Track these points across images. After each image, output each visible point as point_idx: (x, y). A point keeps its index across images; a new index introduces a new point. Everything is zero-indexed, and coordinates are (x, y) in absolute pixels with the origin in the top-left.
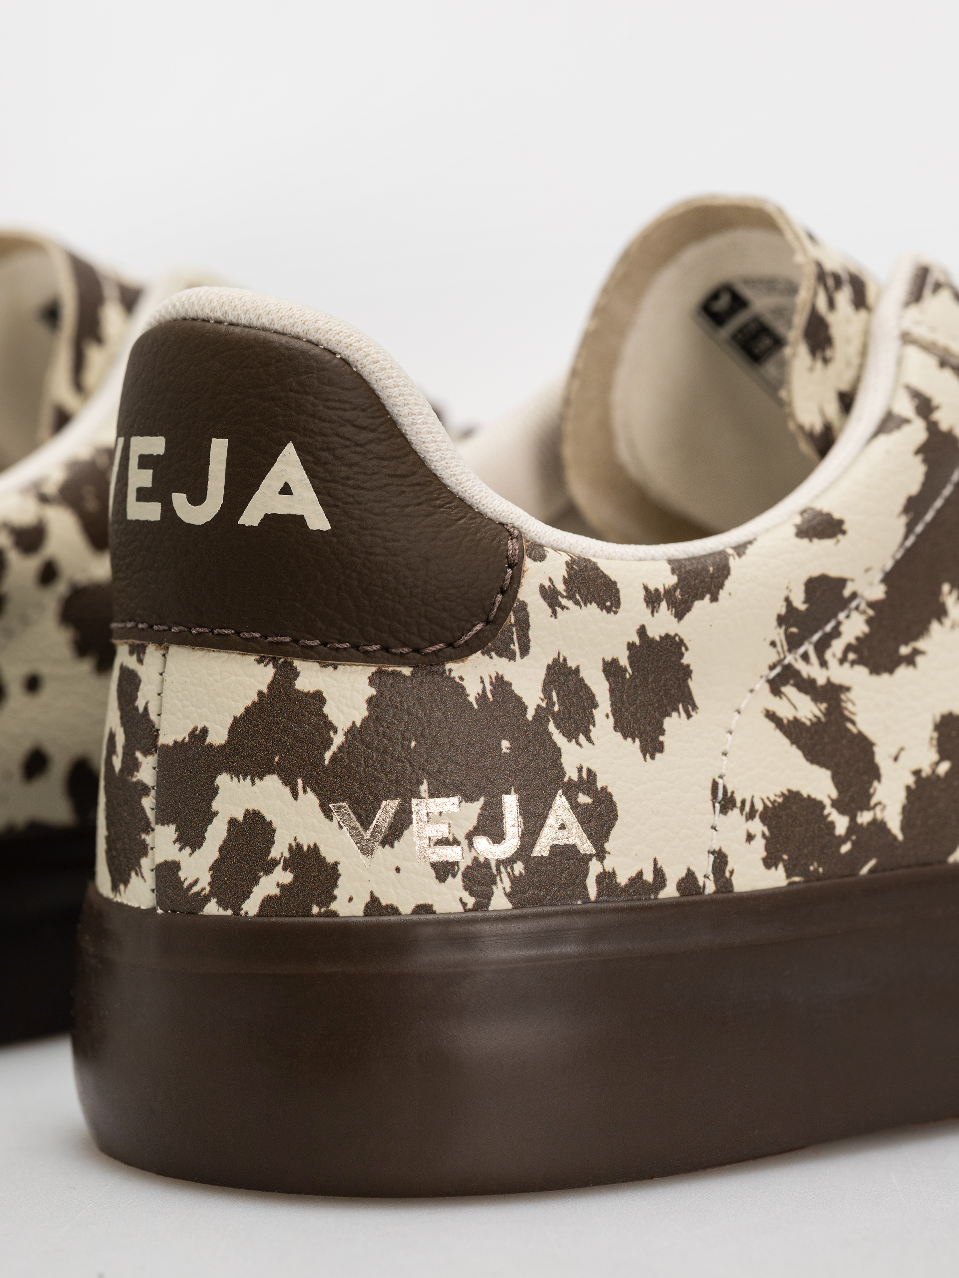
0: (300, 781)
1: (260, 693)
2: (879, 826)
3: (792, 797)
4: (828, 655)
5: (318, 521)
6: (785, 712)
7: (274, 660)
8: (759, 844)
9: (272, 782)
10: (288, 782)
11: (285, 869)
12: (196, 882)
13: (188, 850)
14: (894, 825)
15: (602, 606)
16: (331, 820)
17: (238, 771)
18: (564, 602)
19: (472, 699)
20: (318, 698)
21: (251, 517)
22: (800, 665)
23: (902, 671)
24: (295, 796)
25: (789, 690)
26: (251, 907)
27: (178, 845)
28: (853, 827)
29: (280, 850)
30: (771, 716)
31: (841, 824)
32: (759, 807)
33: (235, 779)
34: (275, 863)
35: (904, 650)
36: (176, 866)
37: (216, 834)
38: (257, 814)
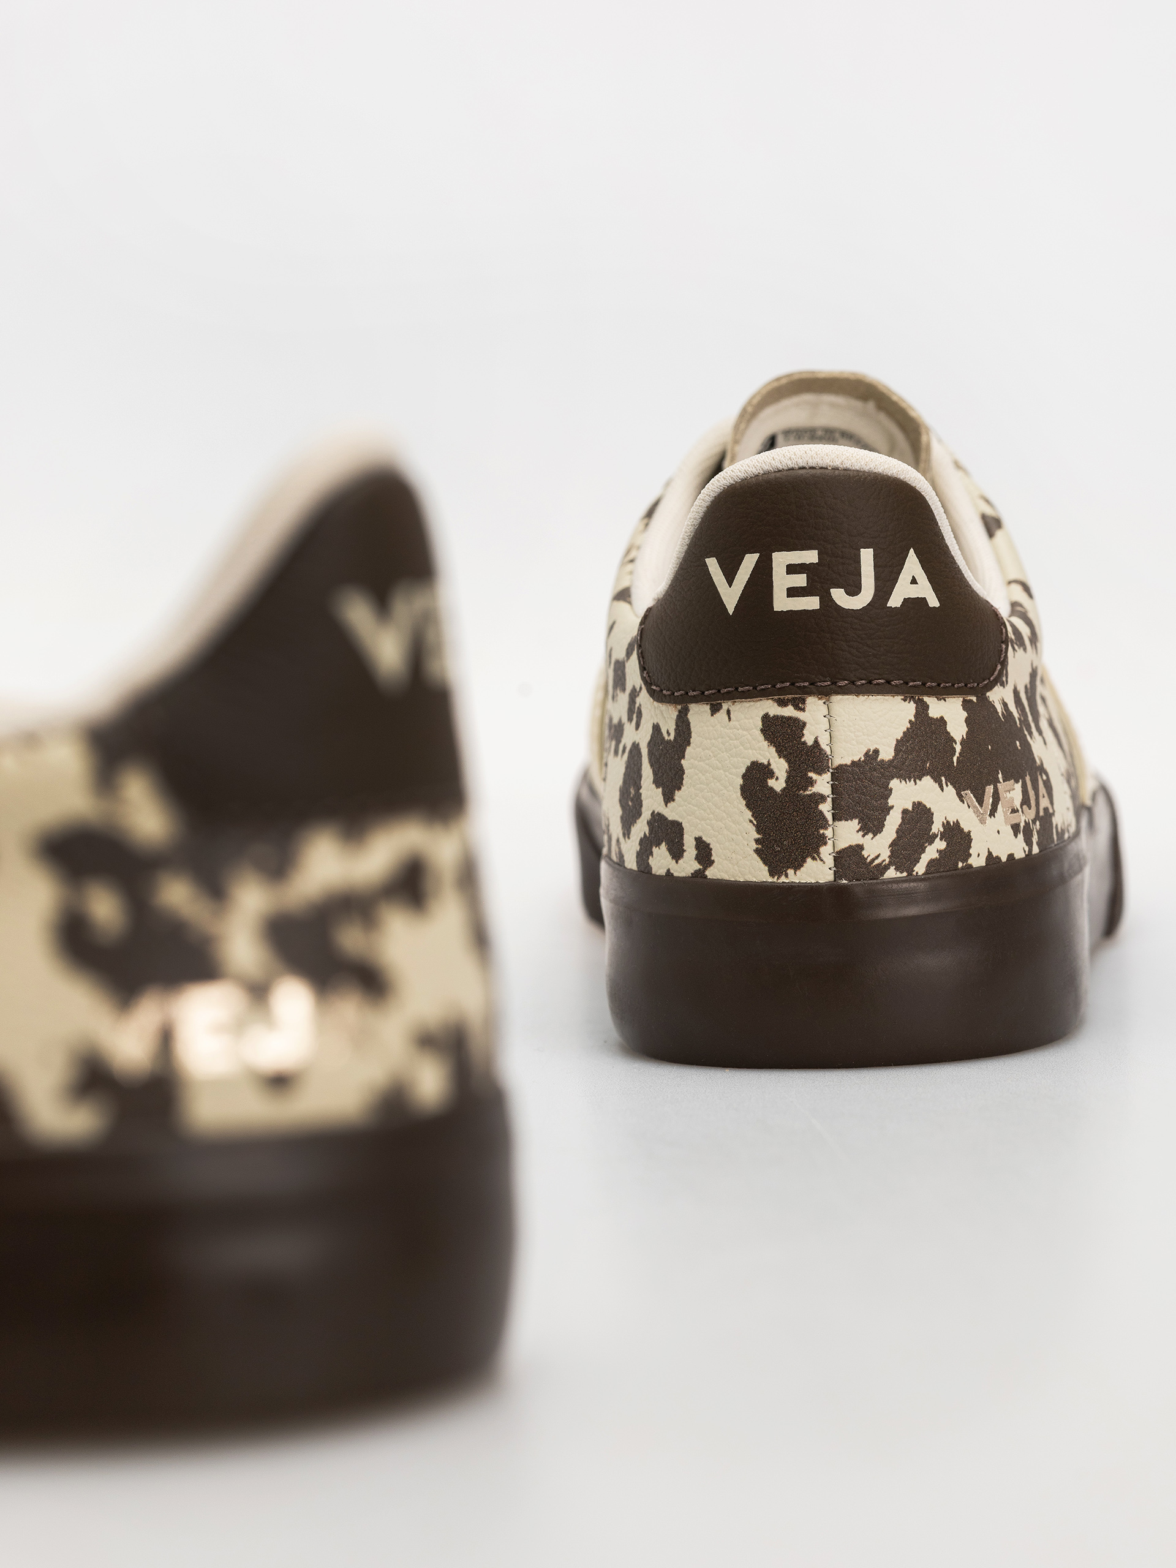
0: (943, 778)
1: (910, 721)
5: (933, 602)
7: (912, 698)
9: (927, 781)
10: (938, 780)
11: (941, 839)
12: (878, 857)
13: (870, 835)
16: (964, 803)
17: (903, 777)
18: (1015, 647)
19: (1000, 715)
20: (942, 721)
21: (895, 601)
24: (943, 789)
26: (920, 869)
27: (861, 833)
29: (937, 827)
33: (903, 782)
34: (936, 836)
36: (860, 847)
37: (893, 822)
38: (920, 803)
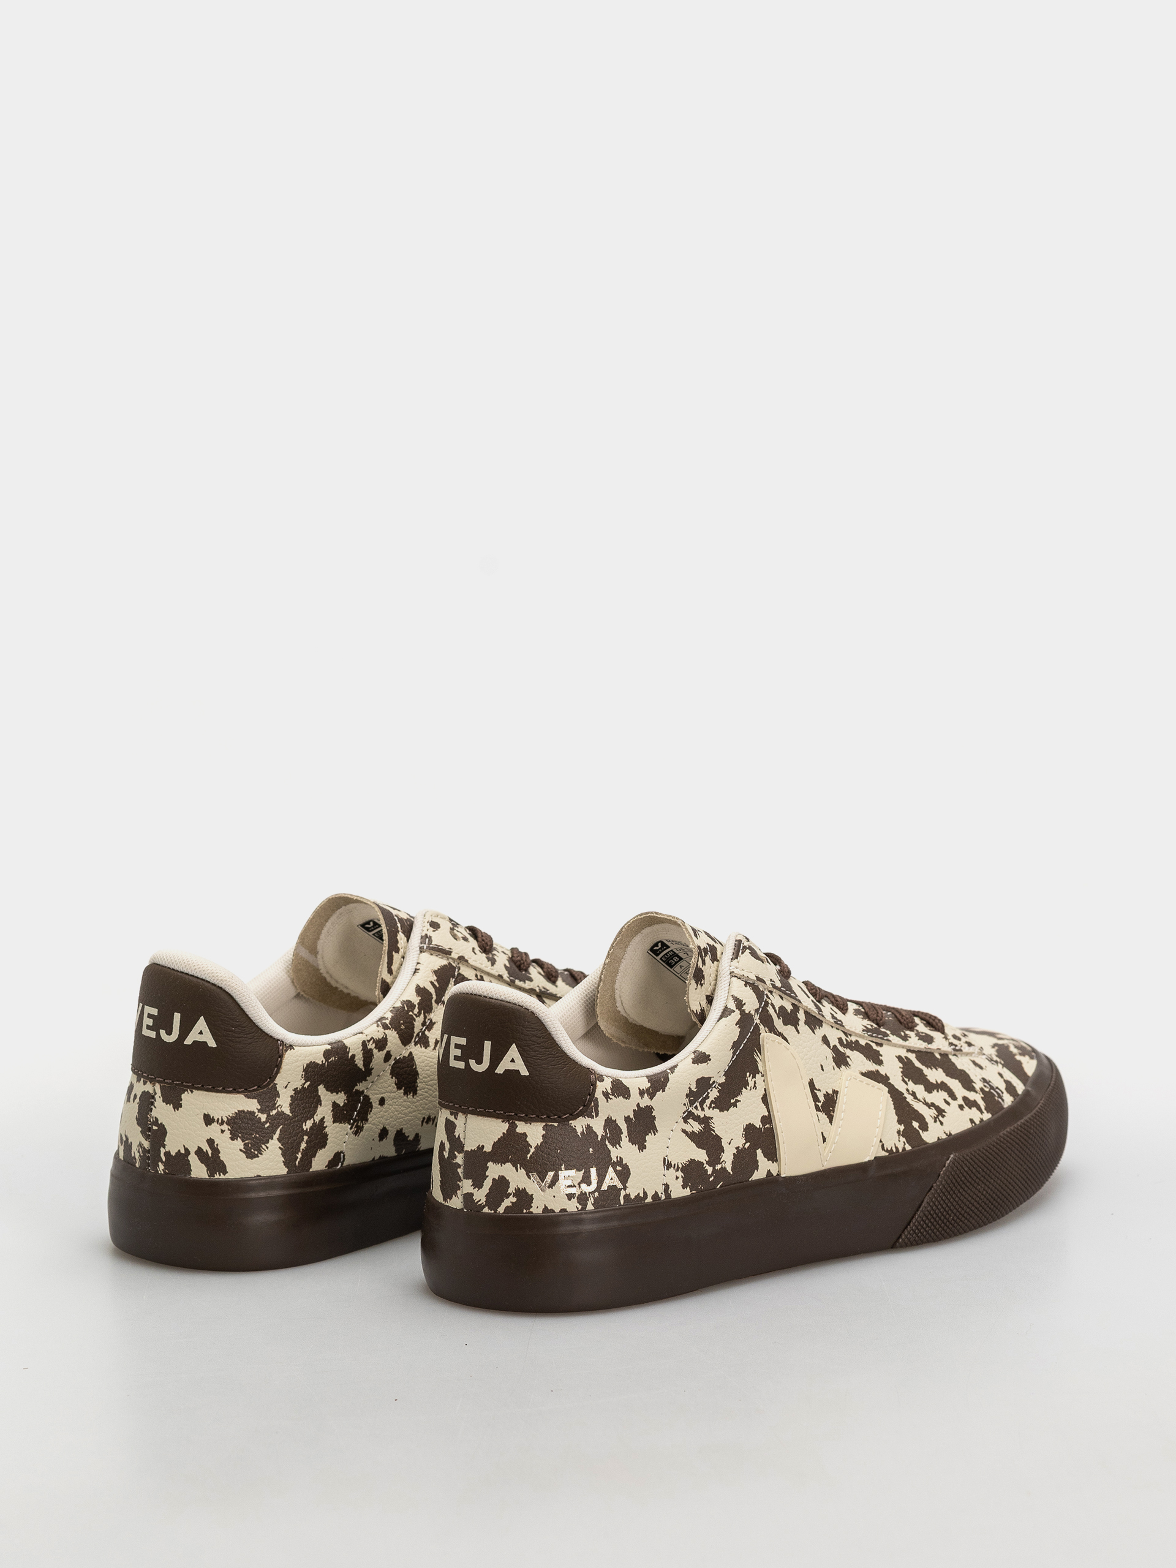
0: (519, 1165)
1: (504, 1133)
2: (724, 1169)
3: (692, 1161)
4: (704, 1106)
5: (524, 1072)
6: (689, 1129)
7: (508, 1121)
8: (681, 1180)
9: (509, 1165)
10: (515, 1165)
11: (513, 1197)
12: (480, 1200)
13: (477, 1189)
14: (729, 1169)
15: (624, 1097)
16: (530, 1179)
17: (495, 1161)
18: (611, 1096)
19: (579, 1134)
20: (525, 1135)
21: (500, 1070)
22: (694, 1111)
23: (732, 1109)
24: (517, 1171)
25: (690, 1121)
26: (501, 1210)
27: (473, 1187)
28: (714, 1171)
29: (511, 1190)
30: (684, 1131)
31: (710, 1170)
32: (680, 1166)
33: (495, 1164)
34: (510, 1194)
35: (732, 1101)
36: (472, 1194)
37: (488, 1184)
38: (503, 1177)
